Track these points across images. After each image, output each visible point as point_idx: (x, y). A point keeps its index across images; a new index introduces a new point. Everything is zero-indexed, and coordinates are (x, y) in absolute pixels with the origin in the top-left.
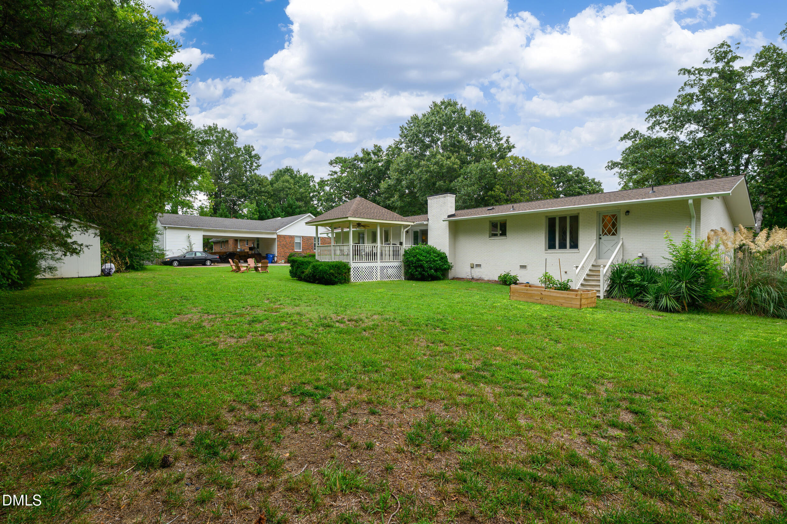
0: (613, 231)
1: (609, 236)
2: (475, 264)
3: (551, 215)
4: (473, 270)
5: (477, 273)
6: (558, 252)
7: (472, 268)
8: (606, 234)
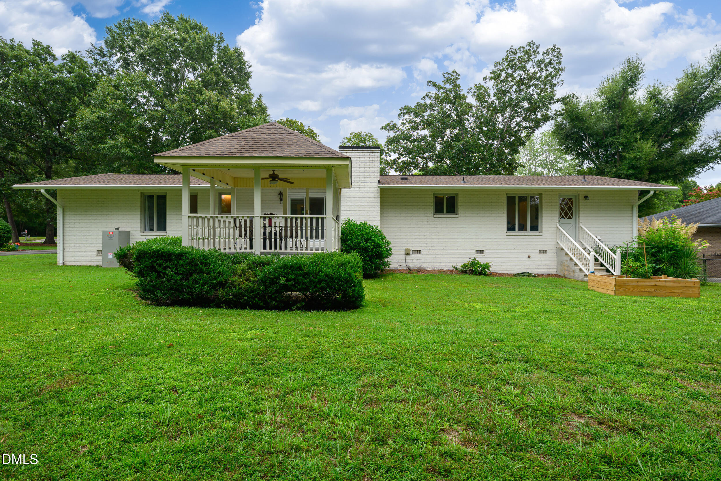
0: (570, 214)
1: (566, 219)
2: (412, 249)
3: (511, 193)
4: (408, 257)
5: (414, 262)
6: (518, 234)
7: (407, 254)
8: (563, 217)
